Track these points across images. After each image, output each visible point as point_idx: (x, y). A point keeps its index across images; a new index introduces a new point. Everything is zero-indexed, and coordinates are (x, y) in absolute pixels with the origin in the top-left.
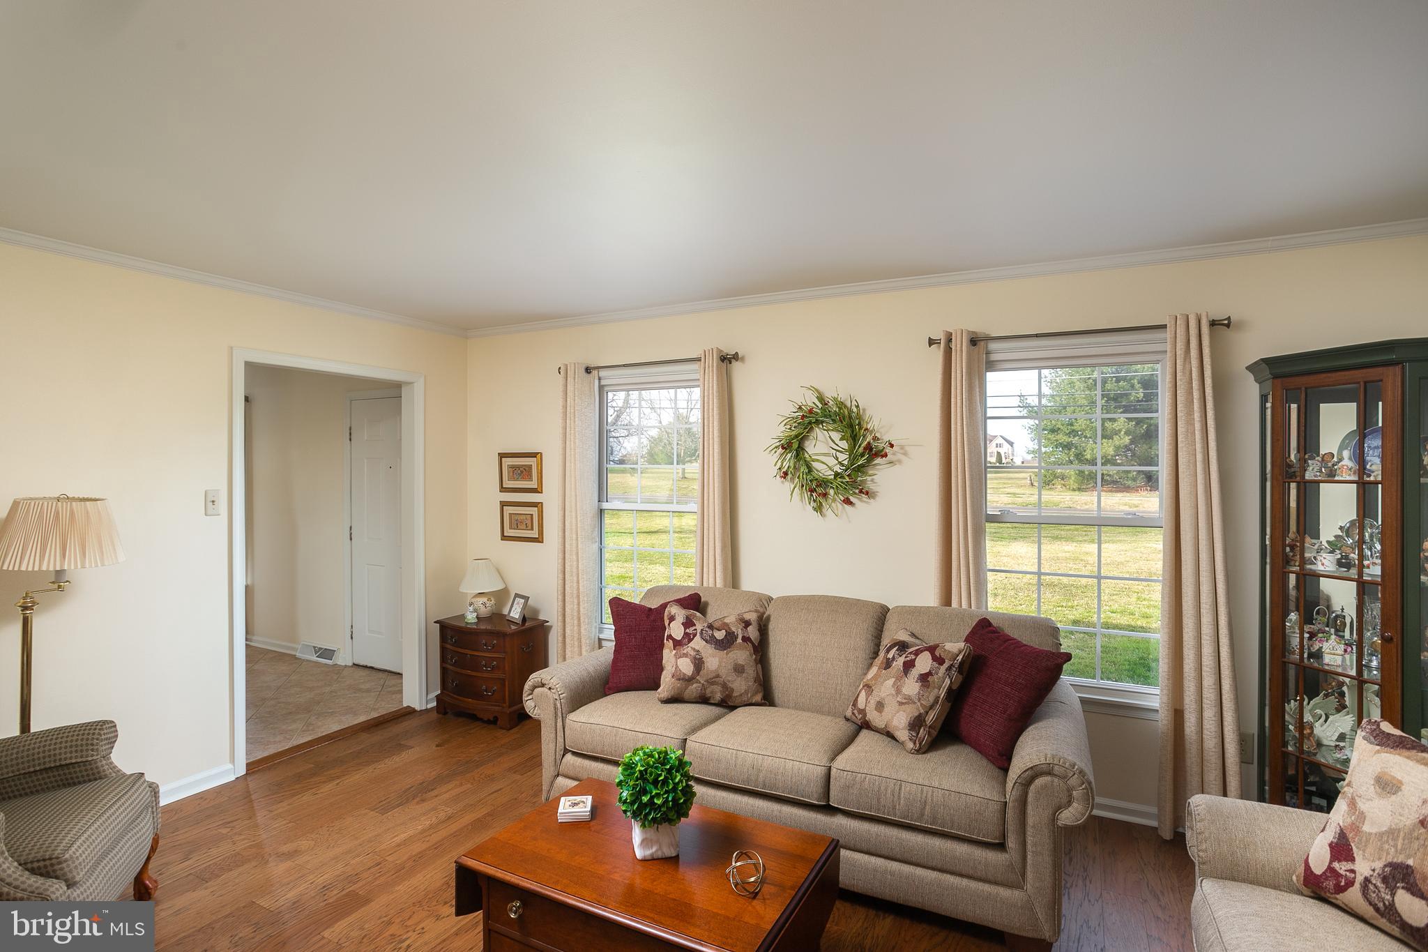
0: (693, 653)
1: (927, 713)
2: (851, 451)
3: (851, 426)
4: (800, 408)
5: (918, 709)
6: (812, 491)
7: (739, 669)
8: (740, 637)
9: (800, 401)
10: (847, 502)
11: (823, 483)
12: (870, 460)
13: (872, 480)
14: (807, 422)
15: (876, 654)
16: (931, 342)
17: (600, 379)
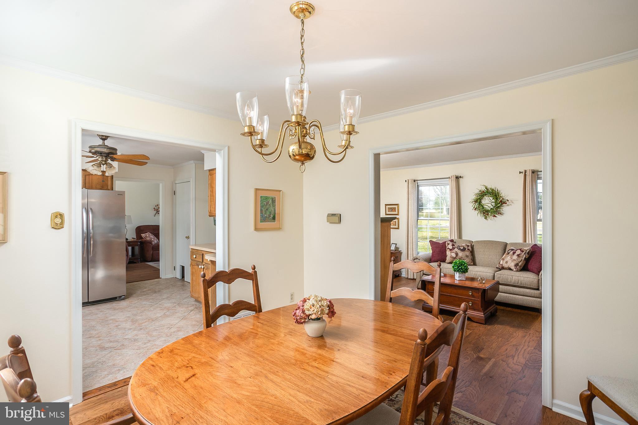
0: (455, 252)
1: (519, 263)
2: (496, 202)
3: (496, 196)
4: (480, 191)
5: (517, 262)
6: (484, 213)
7: (467, 256)
8: (467, 249)
9: (480, 189)
10: (494, 216)
11: (487, 211)
12: (501, 205)
13: (502, 210)
14: (482, 195)
15: (505, 252)
16: (520, 173)
17: (417, 183)
